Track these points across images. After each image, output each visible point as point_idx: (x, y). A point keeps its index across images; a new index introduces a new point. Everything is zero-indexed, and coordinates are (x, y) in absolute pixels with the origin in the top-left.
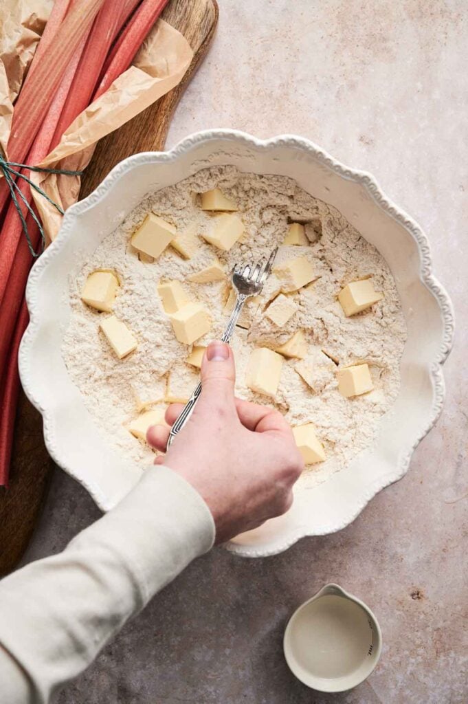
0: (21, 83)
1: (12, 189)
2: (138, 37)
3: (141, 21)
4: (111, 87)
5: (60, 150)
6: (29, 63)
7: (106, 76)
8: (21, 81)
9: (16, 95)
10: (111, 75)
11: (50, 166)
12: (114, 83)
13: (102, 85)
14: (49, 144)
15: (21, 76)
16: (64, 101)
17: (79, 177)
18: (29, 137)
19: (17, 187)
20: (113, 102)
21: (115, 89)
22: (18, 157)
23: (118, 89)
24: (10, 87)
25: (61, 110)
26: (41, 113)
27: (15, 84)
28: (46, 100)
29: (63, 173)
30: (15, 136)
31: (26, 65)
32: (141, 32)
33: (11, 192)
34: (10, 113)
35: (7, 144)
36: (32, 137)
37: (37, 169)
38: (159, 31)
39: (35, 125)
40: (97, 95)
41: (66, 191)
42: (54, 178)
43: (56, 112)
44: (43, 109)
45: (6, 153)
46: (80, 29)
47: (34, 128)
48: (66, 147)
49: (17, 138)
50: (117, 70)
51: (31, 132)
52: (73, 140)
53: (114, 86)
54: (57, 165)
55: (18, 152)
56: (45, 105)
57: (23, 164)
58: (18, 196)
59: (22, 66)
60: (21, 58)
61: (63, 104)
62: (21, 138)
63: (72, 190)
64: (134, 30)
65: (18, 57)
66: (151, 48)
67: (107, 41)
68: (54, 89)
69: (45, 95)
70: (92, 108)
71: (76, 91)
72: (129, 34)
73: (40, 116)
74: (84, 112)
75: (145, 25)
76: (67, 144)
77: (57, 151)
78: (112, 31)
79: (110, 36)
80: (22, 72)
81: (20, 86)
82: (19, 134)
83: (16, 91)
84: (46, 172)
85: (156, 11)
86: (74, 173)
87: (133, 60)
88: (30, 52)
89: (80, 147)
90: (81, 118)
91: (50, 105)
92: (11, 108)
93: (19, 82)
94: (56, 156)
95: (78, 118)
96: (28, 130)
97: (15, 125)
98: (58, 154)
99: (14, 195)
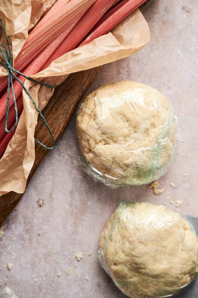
0: (39, 20)
1: (9, 85)
2: (120, 17)
3: (126, 8)
4: (93, 42)
5: (47, 71)
6: (48, 10)
7: (93, 34)
8: (39, 18)
9: (33, 26)
10: (96, 34)
11: (39, 79)
12: (95, 40)
13: (88, 38)
14: (43, 64)
15: (40, 16)
16: (61, 41)
17: (54, 89)
18: (31, 57)
19: (12, 86)
20: (90, 52)
21: (94, 44)
22: (20, 66)
23: (96, 45)
24: (31, 20)
25: (57, 45)
26: (44, 45)
27: (35, 19)
28: (50, 38)
29: (45, 85)
30: (23, 53)
31: (45, 10)
32: (123, 15)
33: (7, 86)
34: (25, 38)
35: (16, 57)
36: (33, 57)
37: (30, 79)
38: (135, 16)
39: (38, 50)
40: (83, 43)
41: (42, 96)
42: (38, 87)
43: (54, 46)
44: (46, 43)
45: (14, 62)
46: (87, 3)
47: (36, 52)
48: (51, 71)
49: (23, 55)
50: (101, 33)
51: (33, 54)
52: (58, 68)
53: (95, 42)
54: (43, 79)
55: (21, 63)
56: (49, 41)
57: (21, 72)
58: (11, 91)
59: (43, 10)
60: (44, 6)
61: (60, 43)
62: (26, 55)
63: (46, 96)
64: (120, 12)
65: (42, 4)
66: (126, 24)
67: (101, 14)
68: (58, 33)
69: (50, 35)
70: (76, 51)
71: (71, 37)
72: (116, 13)
73: (42, 46)
74: (71, 52)
75: (127, 11)
76: (53, 69)
77: (46, 71)
78: (106, 9)
79: (104, 11)
80: (42, 13)
81: (37, 21)
82: (25, 53)
83: (34, 24)
84: (34, 82)
85: (138, 5)
86: (51, 86)
87: (112, 30)
88: (50, 2)
89: (60, 73)
90: (67, 55)
91: (52, 41)
92: (27, 35)
93: (38, 18)
94: (44, 74)
95: (65, 54)
96: (32, 52)
97: (25, 47)
98: (45, 73)
99: (8, 89)
